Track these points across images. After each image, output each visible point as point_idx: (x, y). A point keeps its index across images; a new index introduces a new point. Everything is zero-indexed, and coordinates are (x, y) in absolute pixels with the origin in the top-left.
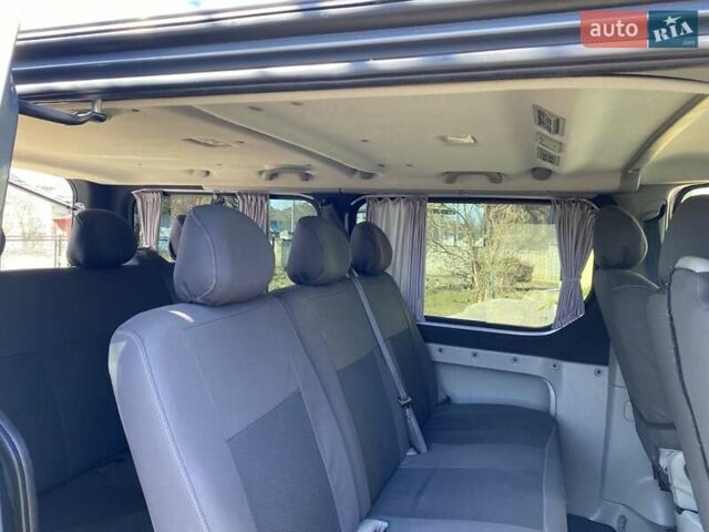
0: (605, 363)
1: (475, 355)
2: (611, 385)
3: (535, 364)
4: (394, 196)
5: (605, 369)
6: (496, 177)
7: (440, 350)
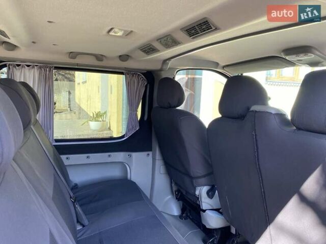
0: (151, 150)
1: (88, 157)
2: (154, 159)
3: (120, 156)
4: (30, 64)
5: (150, 153)
6: (99, 57)
7: (67, 158)
